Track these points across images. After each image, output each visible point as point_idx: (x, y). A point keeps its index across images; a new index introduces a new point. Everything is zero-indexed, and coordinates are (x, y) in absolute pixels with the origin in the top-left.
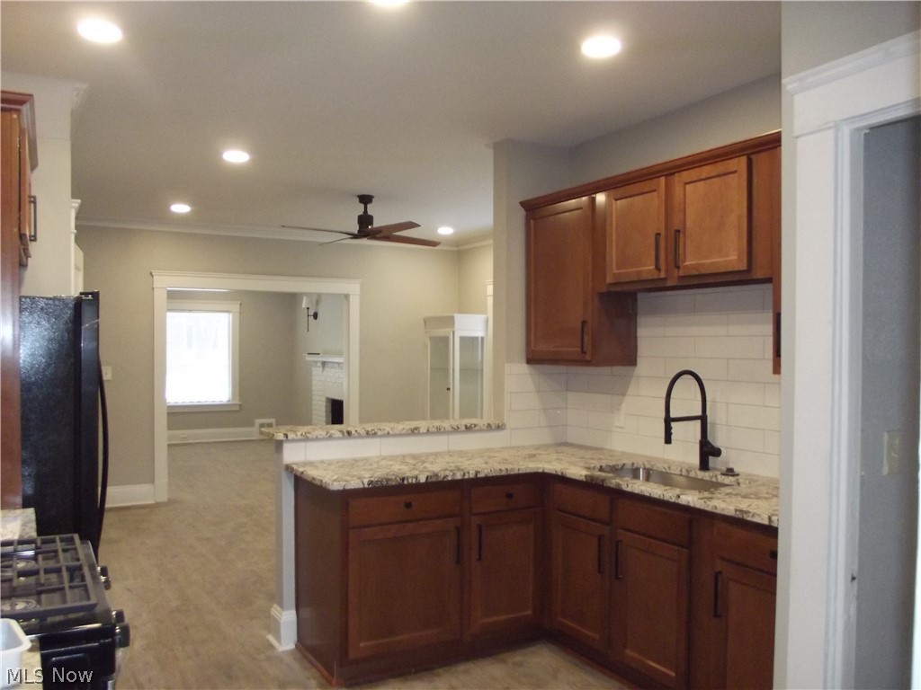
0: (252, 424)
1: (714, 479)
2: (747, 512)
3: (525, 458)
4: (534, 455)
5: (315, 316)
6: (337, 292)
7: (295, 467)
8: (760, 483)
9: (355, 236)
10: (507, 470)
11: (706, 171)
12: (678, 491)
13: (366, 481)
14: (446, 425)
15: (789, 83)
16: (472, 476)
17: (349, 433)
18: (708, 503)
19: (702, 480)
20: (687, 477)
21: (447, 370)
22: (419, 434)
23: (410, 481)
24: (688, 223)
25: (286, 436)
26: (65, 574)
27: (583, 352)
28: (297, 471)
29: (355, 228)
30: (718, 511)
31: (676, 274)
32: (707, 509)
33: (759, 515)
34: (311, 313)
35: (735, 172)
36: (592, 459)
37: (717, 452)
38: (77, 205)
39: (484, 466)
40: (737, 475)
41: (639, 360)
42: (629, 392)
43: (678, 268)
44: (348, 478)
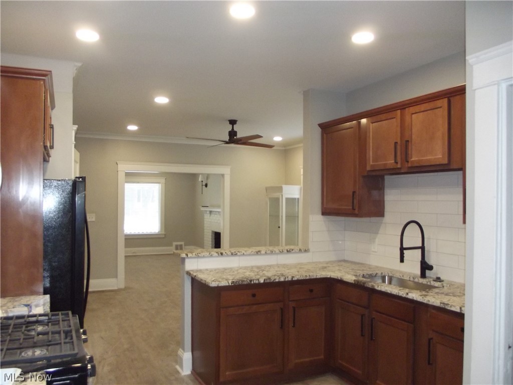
0: (171, 245)
1: (429, 283)
2: (447, 304)
3: (320, 269)
4: (325, 267)
5: (206, 185)
6: (217, 173)
7: (192, 273)
8: (456, 286)
9: (227, 143)
10: (310, 276)
11: (424, 107)
12: (407, 291)
13: (230, 282)
14: (276, 249)
15: (470, 59)
16: (290, 279)
17: (222, 254)
18: (425, 298)
19: (422, 284)
20: (414, 282)
21: (278, 216)
22: (261, 254)
23: (255, 282)
24: (414, 137)
25: (187, 255)
26: (63, 335)
27: (354, 209)
28: (192, 274)
29: (227, 138)
30: (430, 303)
31: (407, 166)
32: (424, 302)
33: (454, 306)
34: (204, 184)
35: (441, 107)
36: (358, 270)
37: (431, 268)
38: (75, 128)
39: (297, 273)
40: (443, 281)
41: (386, 214)
42: (380, 232)
43: (408, 162)
44: (220, 280)
